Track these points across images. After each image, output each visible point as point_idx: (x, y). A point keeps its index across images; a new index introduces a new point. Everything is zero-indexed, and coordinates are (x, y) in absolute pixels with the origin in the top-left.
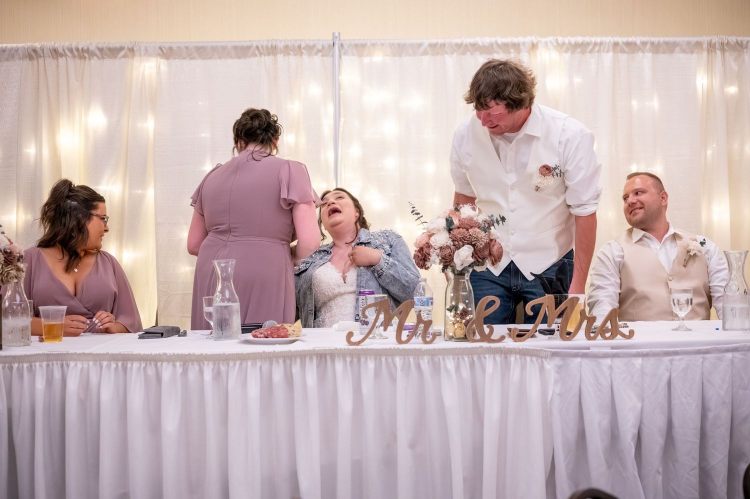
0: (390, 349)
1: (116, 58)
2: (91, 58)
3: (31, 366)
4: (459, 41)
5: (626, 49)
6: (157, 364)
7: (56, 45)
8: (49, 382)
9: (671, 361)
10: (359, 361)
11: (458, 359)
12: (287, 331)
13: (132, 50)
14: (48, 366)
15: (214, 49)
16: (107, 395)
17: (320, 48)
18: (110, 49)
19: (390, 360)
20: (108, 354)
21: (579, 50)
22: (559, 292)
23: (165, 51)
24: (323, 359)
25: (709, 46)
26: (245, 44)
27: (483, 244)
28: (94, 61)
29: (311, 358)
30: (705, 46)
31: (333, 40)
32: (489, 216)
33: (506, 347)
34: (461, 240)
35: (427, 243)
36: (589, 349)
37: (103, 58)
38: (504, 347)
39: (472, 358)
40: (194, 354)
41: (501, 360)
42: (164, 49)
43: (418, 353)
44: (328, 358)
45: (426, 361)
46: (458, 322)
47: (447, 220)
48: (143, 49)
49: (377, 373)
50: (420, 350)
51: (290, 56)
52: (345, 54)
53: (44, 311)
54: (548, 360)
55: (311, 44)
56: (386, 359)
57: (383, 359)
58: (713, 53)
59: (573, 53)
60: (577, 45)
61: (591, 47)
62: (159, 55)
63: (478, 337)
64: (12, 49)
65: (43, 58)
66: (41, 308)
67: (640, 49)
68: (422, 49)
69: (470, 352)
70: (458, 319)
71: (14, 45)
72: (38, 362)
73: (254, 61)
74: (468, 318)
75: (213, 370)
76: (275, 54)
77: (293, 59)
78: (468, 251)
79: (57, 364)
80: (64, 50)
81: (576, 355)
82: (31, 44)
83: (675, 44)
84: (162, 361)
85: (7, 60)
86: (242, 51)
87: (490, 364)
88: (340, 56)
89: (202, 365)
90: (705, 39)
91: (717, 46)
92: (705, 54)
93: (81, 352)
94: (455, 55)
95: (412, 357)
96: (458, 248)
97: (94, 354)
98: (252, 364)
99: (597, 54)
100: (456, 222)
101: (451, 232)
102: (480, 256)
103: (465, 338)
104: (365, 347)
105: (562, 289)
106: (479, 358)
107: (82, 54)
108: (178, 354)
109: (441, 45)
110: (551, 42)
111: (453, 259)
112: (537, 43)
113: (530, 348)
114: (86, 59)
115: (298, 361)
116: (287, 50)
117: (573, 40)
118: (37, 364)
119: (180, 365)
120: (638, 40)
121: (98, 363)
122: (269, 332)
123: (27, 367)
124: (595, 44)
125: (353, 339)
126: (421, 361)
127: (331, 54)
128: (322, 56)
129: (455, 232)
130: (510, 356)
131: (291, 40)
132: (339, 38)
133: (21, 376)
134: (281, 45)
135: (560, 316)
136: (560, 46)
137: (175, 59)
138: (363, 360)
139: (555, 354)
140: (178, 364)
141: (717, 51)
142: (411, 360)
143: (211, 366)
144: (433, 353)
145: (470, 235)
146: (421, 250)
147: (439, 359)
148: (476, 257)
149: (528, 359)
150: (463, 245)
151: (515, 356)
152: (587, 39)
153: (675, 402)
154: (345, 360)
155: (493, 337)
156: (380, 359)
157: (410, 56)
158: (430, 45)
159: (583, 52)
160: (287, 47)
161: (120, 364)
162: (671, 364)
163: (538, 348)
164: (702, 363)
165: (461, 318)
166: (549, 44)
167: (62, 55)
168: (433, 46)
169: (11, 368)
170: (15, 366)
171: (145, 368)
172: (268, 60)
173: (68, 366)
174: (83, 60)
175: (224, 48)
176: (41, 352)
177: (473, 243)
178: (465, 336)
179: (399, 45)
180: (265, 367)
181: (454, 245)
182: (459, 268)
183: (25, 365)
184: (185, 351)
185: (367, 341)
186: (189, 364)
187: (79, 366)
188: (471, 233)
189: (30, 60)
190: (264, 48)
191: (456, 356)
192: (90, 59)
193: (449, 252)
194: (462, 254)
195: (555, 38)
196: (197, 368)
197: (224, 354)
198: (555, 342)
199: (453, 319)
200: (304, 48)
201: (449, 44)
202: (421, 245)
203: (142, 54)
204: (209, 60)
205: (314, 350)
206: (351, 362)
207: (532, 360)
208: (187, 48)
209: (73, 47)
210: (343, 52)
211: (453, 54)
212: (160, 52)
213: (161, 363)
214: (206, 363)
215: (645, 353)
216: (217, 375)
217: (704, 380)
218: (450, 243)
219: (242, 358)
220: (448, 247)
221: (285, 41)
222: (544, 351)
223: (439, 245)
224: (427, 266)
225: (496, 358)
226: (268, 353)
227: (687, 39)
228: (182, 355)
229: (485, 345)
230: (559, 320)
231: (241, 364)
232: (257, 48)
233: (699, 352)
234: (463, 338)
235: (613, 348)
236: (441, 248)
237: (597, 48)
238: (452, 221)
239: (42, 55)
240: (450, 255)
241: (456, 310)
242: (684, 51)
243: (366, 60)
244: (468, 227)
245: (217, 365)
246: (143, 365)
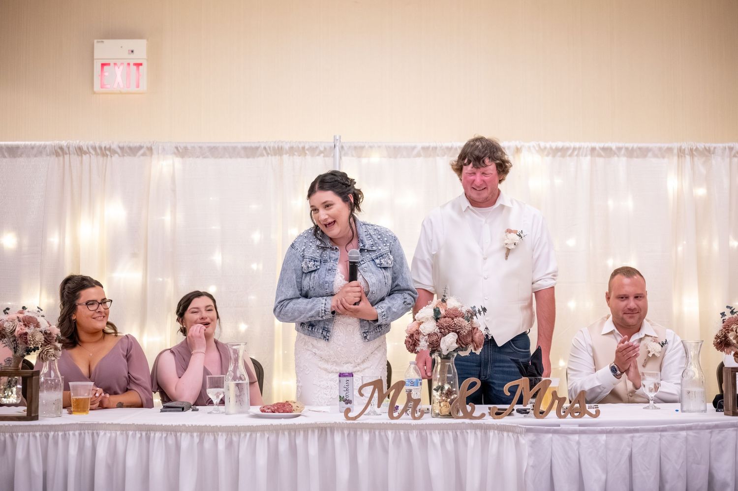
0: (383, 423)
1: (135, 155)
2: (112, 155)
3: (65, 434)
4: (449, 145)
5: (602, 153)
6: (176, 435)
7: (81, 144)
8: (81, 449)
9: (632, 438)
10: (355, 433)
11: (443, 433)
12: (292, 406)
13: (150, 149)
14: (80, 434)
15: (225, 149)
16: (132, 461)
17: (322, 149)
18: (130, 148)
19: (383, 434)
20: (133, 424)
21: (559, 154)
22: (534, 375)
23: (181, 151)
24: (324, 432)
25: (679, 151)
26: (253, 145)
27: (466, 332)
28: (116, 158)
29: (313, 431)
30: (675, 151)
31: (334, 142)
32: (471, 307)
33: (486, 423)
34: (446, 328)
35: (417, 330)
36: (559, 426)
37: (124, 156)
38: (484, 423)
39: (456, 433)
40: (210, 426)
41: (481, 436)
42: (179, 149)
43: (407, 428)
44: (328, 431)
45: (415, 435)
46: (444, 400)
47: (435, 310)
48: (160, 148)
49: (372, 444)
50: (410, 424)
51: (295, 157)
52: (345, 155)
53: (73, 386)
54: (523, 435)
55: (314, 145)
56: (379, 433)
57: (377, 433)
58: (683, 158)
59: (554, 156)
60: (557, 150)
61: (570, 152)
62: (175, 153)
63: (461, 414)
64: (40, 146)
65: (68, 155)
66: (70, 384)
67: (615, 153)
68: (415, 152)
69: (453, 427)
70: (444, 398)
71: (42, 143)
72: (71, 431)
73: (261, 160)
74: (453, 397)
75: (226, 440)
76: (281, 155)
77: (297, 159)
78: (453, 338)
79: (88, 433)
80: (88, 149)
81: (548, 432)
82: (58, 142)
83: (648, 150)
84: (181, 432)
85: (35, 156)
86: (251, 151)
87: (472, 439)
88: (340, 157)
89: (216, 436)
90: (676, 145)
91: (687, 151)
92: (676, 158)
93: (110, 422)
94: (446, 157)
95: (403, 431)
96: (445, 335)
97: (122, 425)
98: (261, 435)
99: (576, 158)
100: (443, 312)
101: (438, 320)
102: (464, 342)
103: (450, 415)
104: (361, 422)
105: (536, 373)
106: (462, 433)
107: (105, 152)
108: (196, 426)
109: (432, 148)
110: (534, 146)
111: (439, 345)
112: (521, 148)
113: (507, 424)
114: (109, 156)
115: (302, 433)
116: (292, 151)
117: (554, 145)
118: (71, 433)
119: (197, 436)
120: (613, 146)
121: (124, 432)
122: (276, 408)
123: (62, 435)
124: (574, 149)
125: (351, 415)
126: (410, 435)
127: (332, 155)
128: (324, 156)
129: (442, 321)
130: (489, 432)
131: (296, 142)
132: (340, 141)
133: (56, 443)
134: (287, 147)
135: (534, 396)
136: (542, 150)
137: (190, 157)
138: (359, 433)
139: (529, 431)
140: (195, 434)
141: (687, 156)
142: (402, 433)
143: (225, 437)
144: (421, 428)
145: (455, 324)
146: (411, 336)
147: (426, 433)
148: (459, 343)
149: (505, 434)
150: (449, 333)
151: (494, 432)
152: (567, 144)
153: (636, 475)
154: (343, 433)
155: (475, 414)
156: (374, 433)
157: (404, 157)
158: (423, 148)
159: (563, 156)
160: (292, 148)
161: (144, 434)
162: (632, 440)
163: (514, 425)
164: (660, 440)
165: (446, 397)
166: (532, 148)
167: (85, 153)
168: (425, 149)
169: (47, 437)
170: (51, 434)
171: (166, 438)
172: (274, 160)
173: (98, 434)
174: (105, 158)
175: (234, 148)
176: (74, 422)
177: (457, 331)
178: (450, 413)
179: (395, 148)
180: (273, 438)
181: (440, 332)
182: (445, 353)
183: (60, 434)
184: (202, 423)
185: (362, 417)
186: (205, 435)
187: (108, 435)
188: (455, 322)
189: (57, 156)
190: (271, 149)
191: (442, 431)
192: (111, 157)
193: (435, 338)
194: (448, 340)
195: (537, 143)
196: (212, 438)
197: (236, 426)
198: (531, 420)
199: (440, 398)
200: (308, 150)
201: (441, 147)
202: (412, 332)
203: (160, 152)
204: (221, 159)
205: (316, 423)
206: (349, 435)
207: (508, 435)
208: (200, 148)
209: (97, 145)
210: (343, 153)
211: (444, 156)
212: (175, 150)
213: (180, 433)
214: (220, 434)
215: (608, 430)
216: (230, 445)
217: (662, 456)
218: (437, 330)
219: (252, 430)
220: (435, 334)
221: (290, 143)
222: (520, 427)
223: (427, 332)
224: (416, 351)
225: (477, 433)
226: (275, 425)
227: (659, 145)
228: (199, 426)
229: (467, 421)
230: (534, 401)
231: (251, 435)
232: (265, 148)
233: (656, 430)
234: (448, 415)
235: (580, 425)
236: (429, 335)
237: (576, 153)
238: (439, 311)
239: (68, 152)
240: (437, 341)
241: (442, 390)
242: (655, 156)
243: (364, 161)
244: (453, 316)
245: (229, 435)
246: (164, 435)
